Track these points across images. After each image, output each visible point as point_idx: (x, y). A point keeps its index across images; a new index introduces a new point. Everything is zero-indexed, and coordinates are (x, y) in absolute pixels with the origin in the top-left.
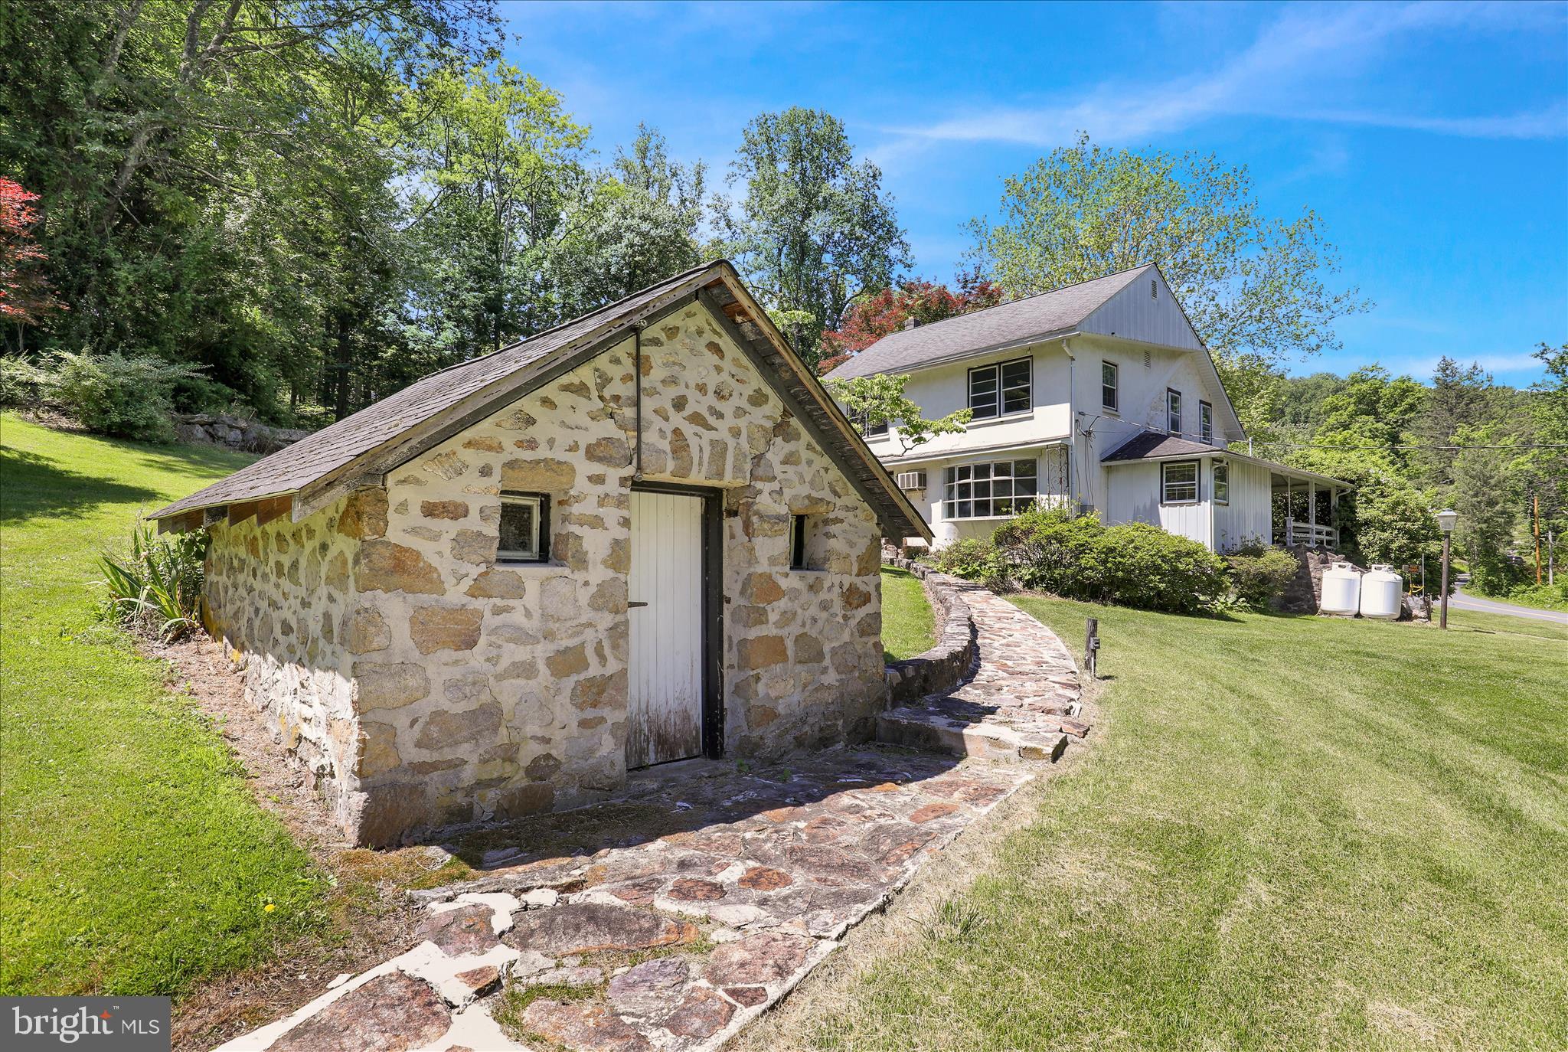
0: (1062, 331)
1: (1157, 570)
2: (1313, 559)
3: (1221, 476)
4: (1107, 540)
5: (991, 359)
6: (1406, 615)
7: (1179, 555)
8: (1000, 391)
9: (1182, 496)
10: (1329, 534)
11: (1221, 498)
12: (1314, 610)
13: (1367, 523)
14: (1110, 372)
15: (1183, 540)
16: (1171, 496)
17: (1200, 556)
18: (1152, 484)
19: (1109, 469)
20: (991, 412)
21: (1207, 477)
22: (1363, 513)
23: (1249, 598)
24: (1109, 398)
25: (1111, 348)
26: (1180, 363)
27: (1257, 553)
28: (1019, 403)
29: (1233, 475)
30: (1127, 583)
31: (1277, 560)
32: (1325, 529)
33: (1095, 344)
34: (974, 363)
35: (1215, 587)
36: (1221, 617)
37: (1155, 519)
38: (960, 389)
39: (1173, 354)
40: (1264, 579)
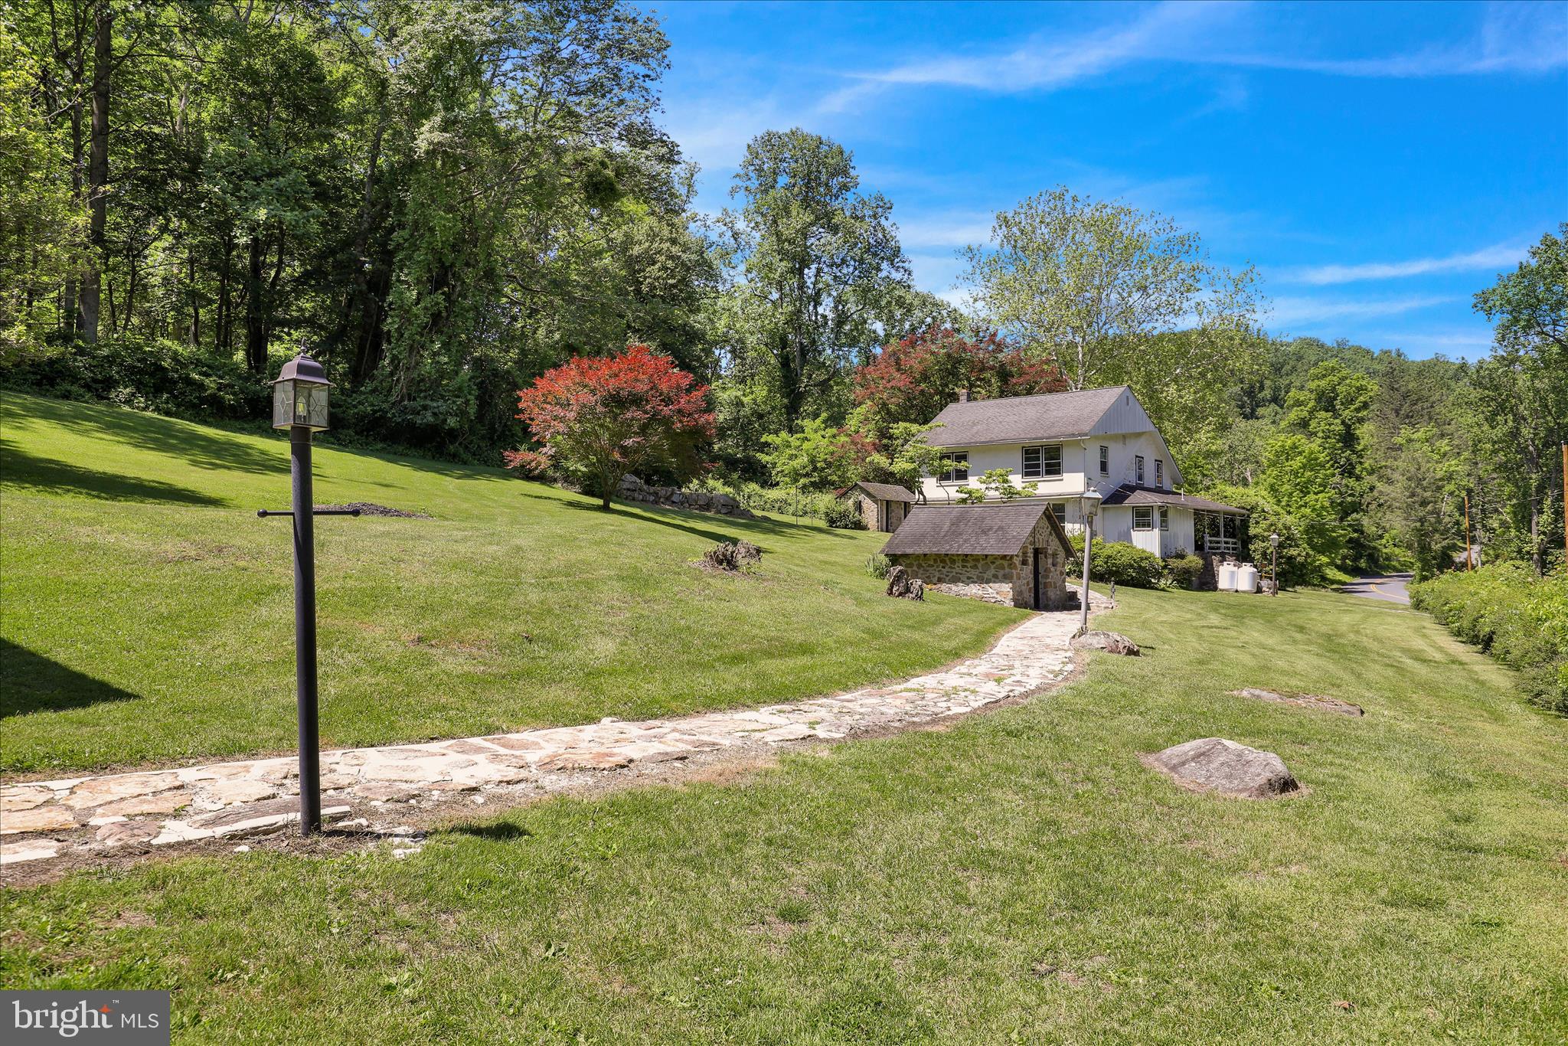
0: (1079, 435)
1: (1131, 566)
2: (1216, 559)
3: (1164, 514)
4: (1107, 552)
5: (1038, 443)
6: (1259, 590)
7: (1142, 559)
8: (1042, 462)
9: (1144, 526)
10: (1235, 543)
11: (1164, 525)
12: (1215, 589)
13: (1255, 536)
14: (1104, 451)
15: (1144, 551)
16: (1138, 525)
17: (1151, 560)
18: (1128, 518)
19: (1104, 509)
20: (1037, 474)
21: (1156, 517)
22: (1252, 531)
23: (1178, 581)
24: (1104, 467)
25: (1104, 438)
26: (1143, 439)
27: (1182, 556)
28: (1054, 469)
29: (1170, 514)
30: (1116, 573)
31: (1193, 560)
32: (1231, 540)
33: (1096, 438)
34: (1027, 443)
35: (1159, 575)
36: (1163, 590)
37: (1129, 539)
38: (1018, 459)
39: (1139, 435)
40: (1187, 572)
